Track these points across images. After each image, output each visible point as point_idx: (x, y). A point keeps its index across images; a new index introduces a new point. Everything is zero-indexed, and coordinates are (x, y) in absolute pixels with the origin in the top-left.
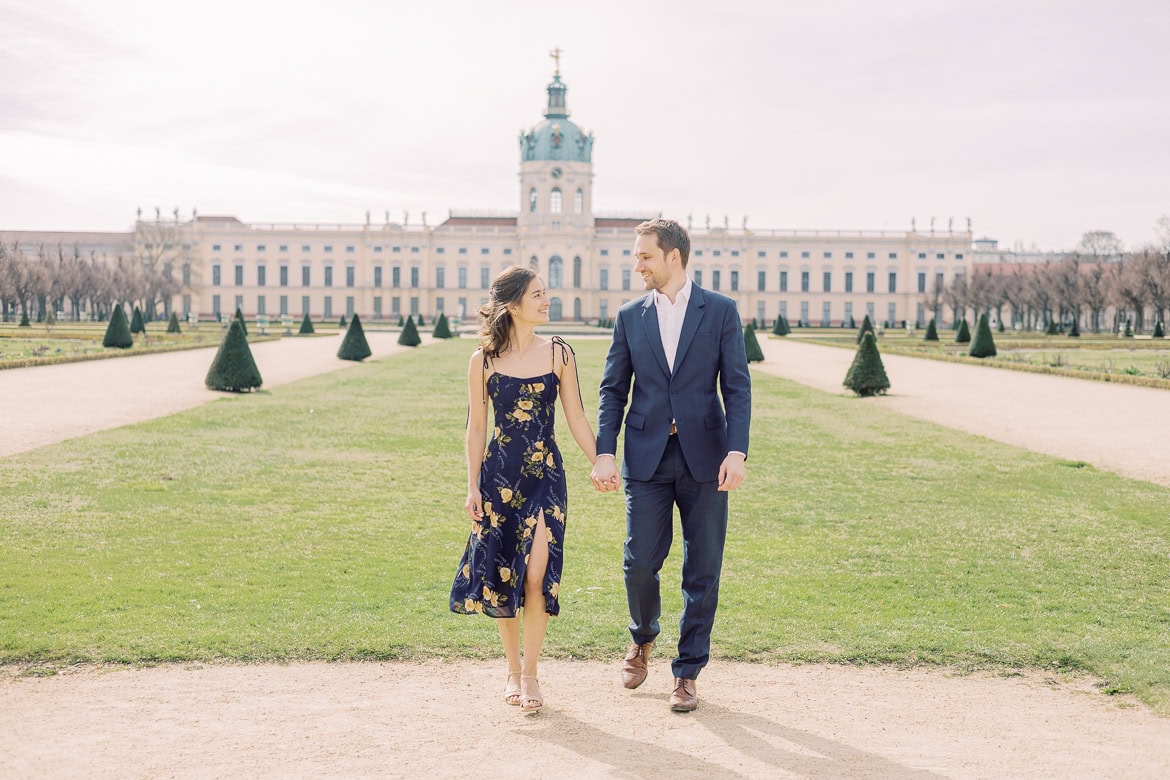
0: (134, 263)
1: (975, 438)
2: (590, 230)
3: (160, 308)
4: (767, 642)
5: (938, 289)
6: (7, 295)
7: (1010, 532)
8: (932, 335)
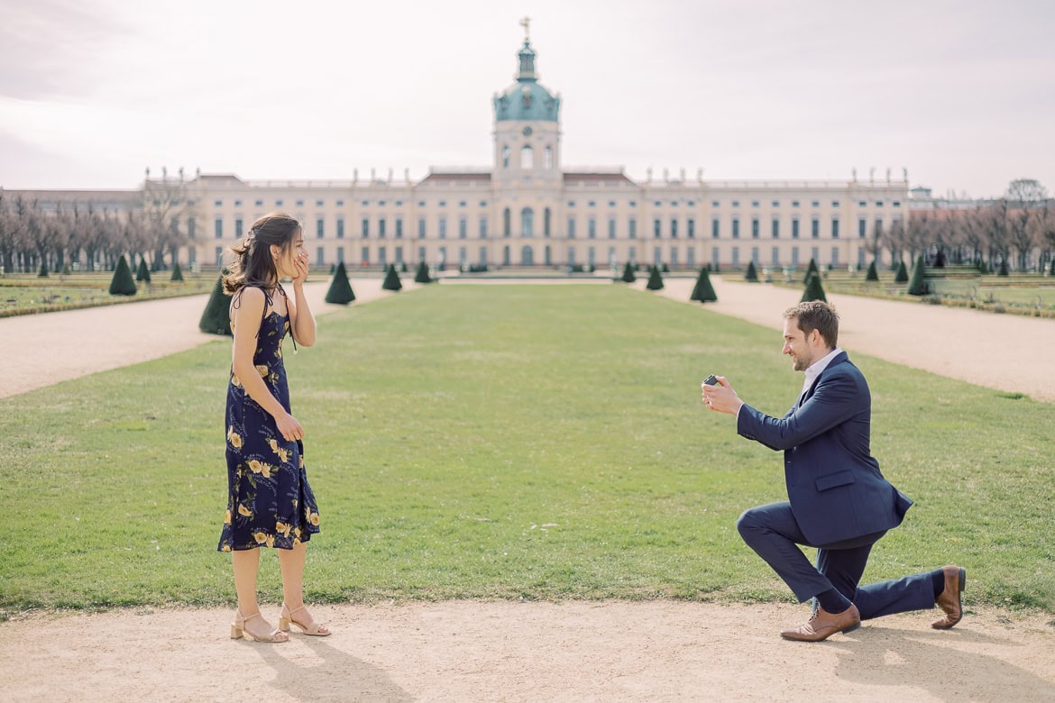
0: (143, 217)
1: (916, 372)
2: (558, 184)
3: (167, 259)
4: (719, 581)
5: (878, 234)
6: (28, 248)
7: (955, 463)
8: (872, 275)
